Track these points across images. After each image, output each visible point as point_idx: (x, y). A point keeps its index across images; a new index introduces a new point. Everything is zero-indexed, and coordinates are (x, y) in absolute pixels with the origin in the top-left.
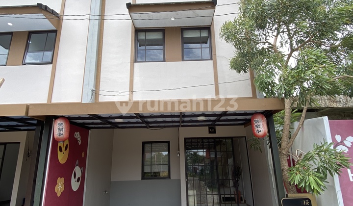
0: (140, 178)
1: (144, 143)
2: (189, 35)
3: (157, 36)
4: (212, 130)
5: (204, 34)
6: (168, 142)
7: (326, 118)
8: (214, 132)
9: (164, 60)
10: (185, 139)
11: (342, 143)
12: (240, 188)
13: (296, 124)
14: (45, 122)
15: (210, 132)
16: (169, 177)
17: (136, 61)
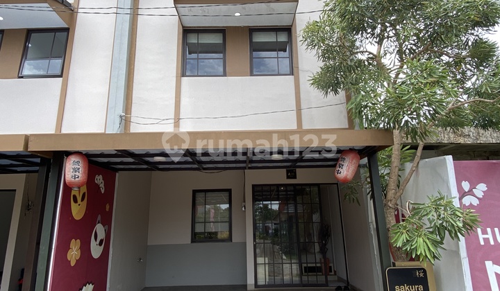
0: (189, 241)
1: (195, 192)
2: (260, 38)
3: (215, 39)
4: (291, 174)
5: (282, 38)
6: (229, 191)
7: (449, 158)
8: (295, 177)
9: (225, 75)
10: (254, 186)
11: (470, 193)
12: (329, 255)
13: (409, 166)
14: (52, 161)
15: (288, 177)
16: (230, 239)
17: (183, 75)
